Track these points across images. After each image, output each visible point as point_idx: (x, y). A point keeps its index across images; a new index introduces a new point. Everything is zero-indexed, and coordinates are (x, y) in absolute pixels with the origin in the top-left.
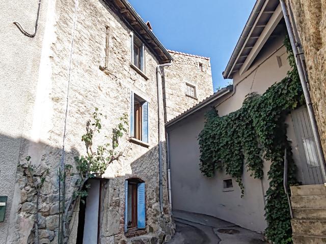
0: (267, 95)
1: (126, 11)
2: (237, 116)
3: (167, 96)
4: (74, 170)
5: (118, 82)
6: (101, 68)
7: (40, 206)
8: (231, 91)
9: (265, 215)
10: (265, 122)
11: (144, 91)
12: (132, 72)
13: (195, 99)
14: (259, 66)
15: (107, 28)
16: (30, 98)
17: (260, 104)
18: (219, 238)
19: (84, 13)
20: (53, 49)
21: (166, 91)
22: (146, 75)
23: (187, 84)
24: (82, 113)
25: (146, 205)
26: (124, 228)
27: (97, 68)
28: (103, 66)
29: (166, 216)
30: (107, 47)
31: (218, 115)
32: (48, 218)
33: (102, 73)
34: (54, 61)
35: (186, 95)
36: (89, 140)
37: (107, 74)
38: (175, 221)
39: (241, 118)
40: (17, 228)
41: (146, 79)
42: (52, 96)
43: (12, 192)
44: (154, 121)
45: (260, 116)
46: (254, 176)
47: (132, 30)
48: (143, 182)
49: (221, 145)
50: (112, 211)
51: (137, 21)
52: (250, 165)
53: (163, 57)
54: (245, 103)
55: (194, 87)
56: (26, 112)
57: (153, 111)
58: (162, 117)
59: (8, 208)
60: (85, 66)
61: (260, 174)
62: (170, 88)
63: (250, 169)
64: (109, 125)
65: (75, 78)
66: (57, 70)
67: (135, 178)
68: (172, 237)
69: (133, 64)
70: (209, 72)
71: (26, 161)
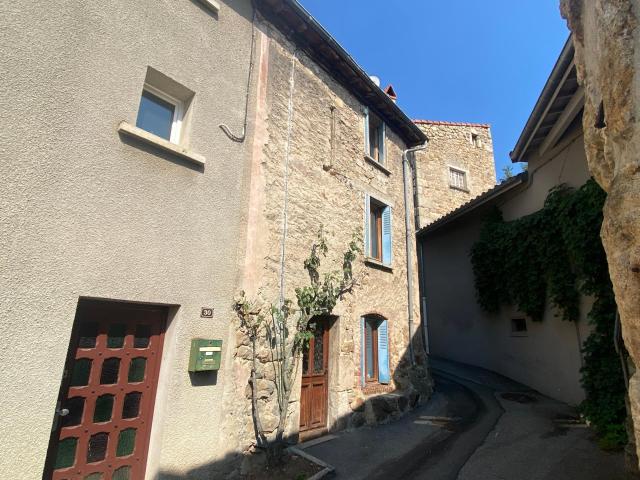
0: (588, 189)
1: (357, 80)
2: (535, 223)
3: (420, 191)
4: (295, 306)
5: (348, 183)
6: (326, 169)
7: (257, 351)
8: (524, 181)
9: (581, 381)
10: (584, 235)
11: (385, 192)
12: (368, 167)
13: (464, 191)
14: (573, 141)
15: (332, 110)
16: (243, 219)
17: (574, 205)
18: (501, 408)
19: (302, 95)
20: (265, 152)
21: (419, 183)
22: (387, 169)
23: (452, 170)
24: (303, 231)
25: (389, 350)
26: (360, 381)
27: (320, 169)
28: (327, 164)
29: (420, 368)
30: (333, 136)
31: (501, 218)
32: (267, 364)
33: (327, 174)
34: (267, 167)
35: (451, 187)
36: (312, 265)
37: (333, 174)
38: (434, 375)
39: (542, 226)
40: (233, 376)
41: (387, 174)
42: (267, 213)
43: (227, 334)
44: (399, 233)
45: (575, 223)
46: (561, 317)
47: (366, 105)
48: (386, 319)
49: (507, 266)
50: (344, 358)
51: (373, 91)
52: (556, 300)
53: (413, 137)
54: (549, 200)
55: (463, 173)
56: (239, 236)
57: (398, 219)
58: (412, 226)
59: (223, 353)
60: (305, 168)
61: (573, 315)
62: (425, 178)
63: (555, 306)
64: (338, 244)
65: (292, 186)
66: (272, 178)
67: (373, 314)
68: (429, 399)
69: (369, 156)
70: (489, 148)
71: (240, 297)
